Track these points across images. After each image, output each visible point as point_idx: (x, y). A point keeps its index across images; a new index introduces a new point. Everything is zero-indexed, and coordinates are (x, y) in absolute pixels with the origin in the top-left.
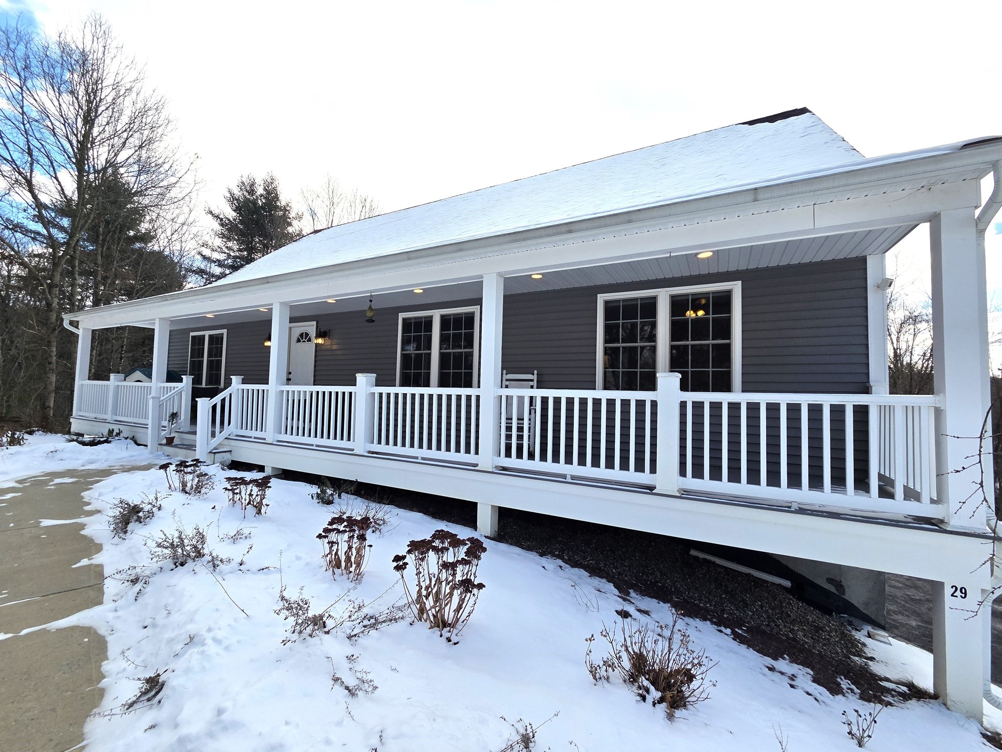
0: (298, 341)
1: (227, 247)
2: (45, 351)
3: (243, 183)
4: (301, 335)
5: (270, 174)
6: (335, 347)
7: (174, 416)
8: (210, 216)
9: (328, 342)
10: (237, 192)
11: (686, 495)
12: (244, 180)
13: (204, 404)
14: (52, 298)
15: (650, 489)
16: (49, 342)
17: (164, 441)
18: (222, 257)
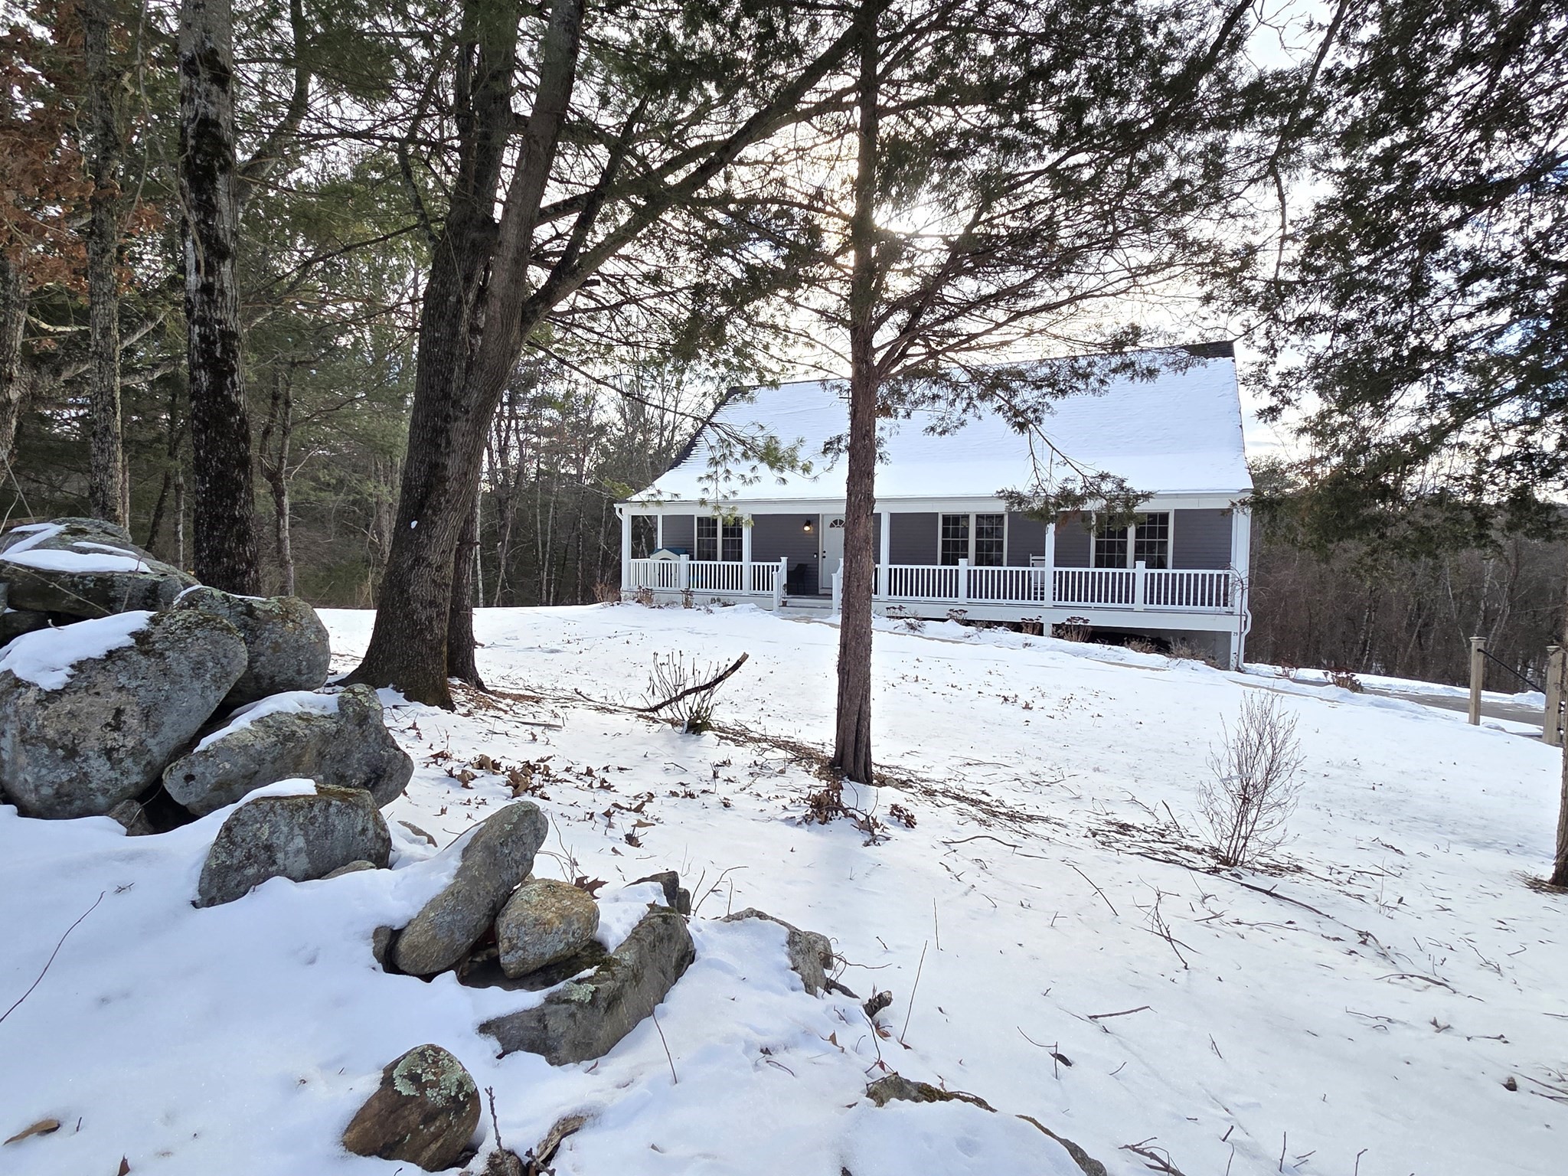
11: (1146, 611)
15: (1132, 610)
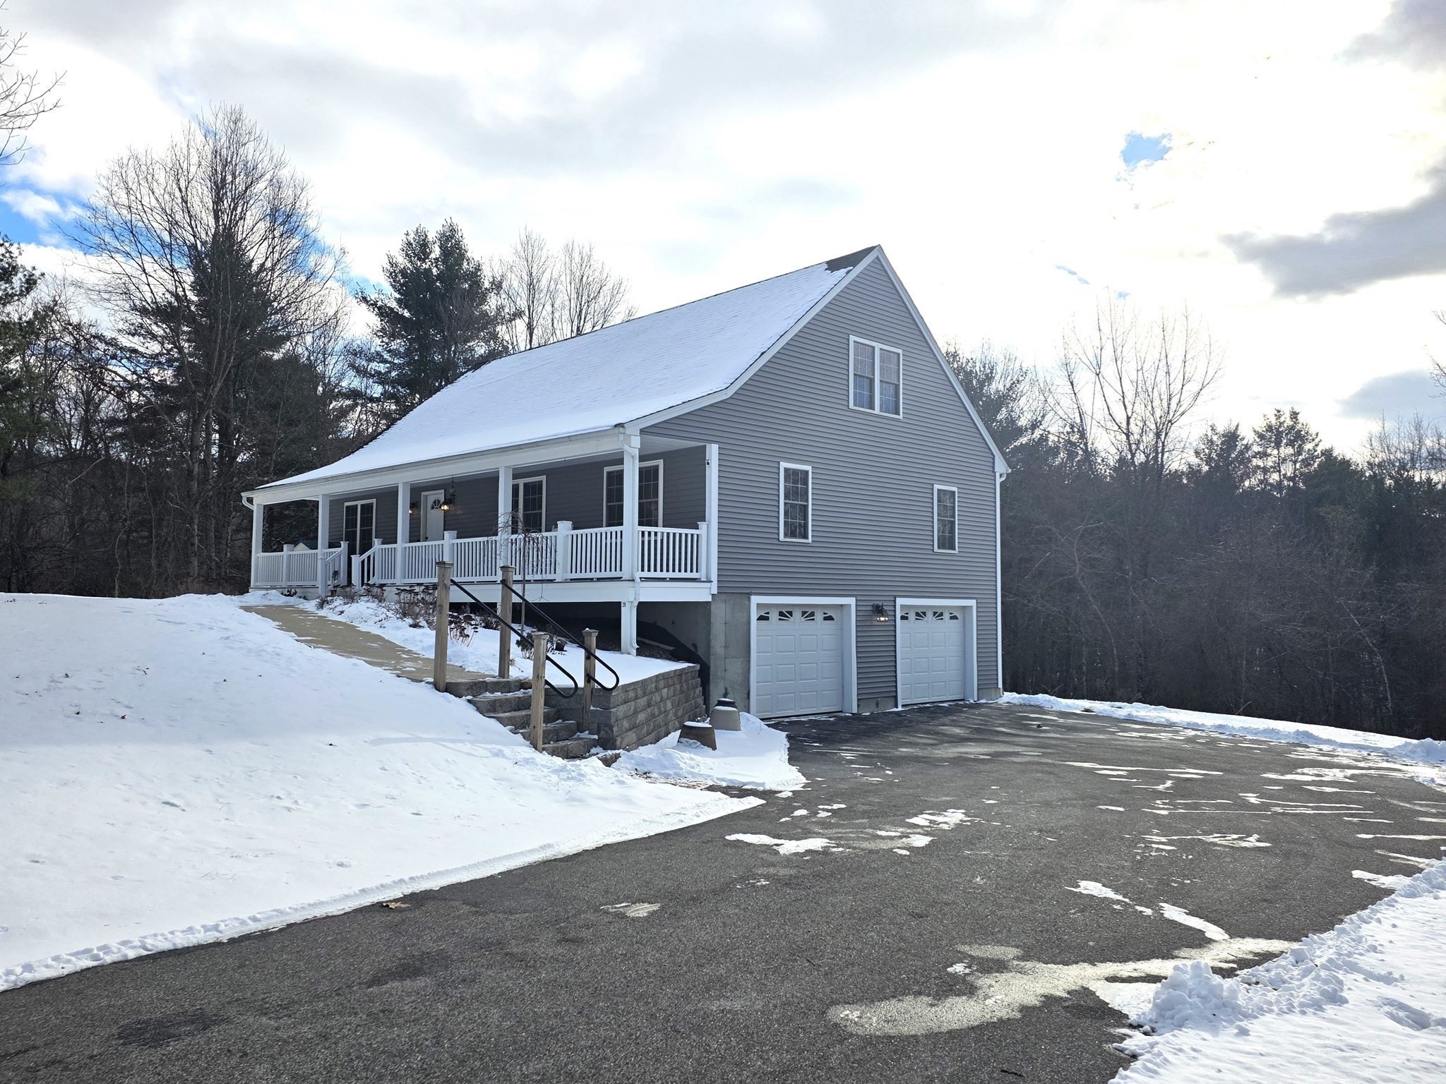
0: (433, 508)
1: (389, 351)
2: (187, 530)
3: (409, 244)
4: (435, 502)
5: (449, 221)
6: (459, 512)
7: (336, 573)
8: (364, 305)
9: (453, 508)
10: (402, 261)
12: (411, 238)
13: (356, 560)
14: (193, 463)
16: (192, 518)
17: (330, 594)
18: (382, 368)
